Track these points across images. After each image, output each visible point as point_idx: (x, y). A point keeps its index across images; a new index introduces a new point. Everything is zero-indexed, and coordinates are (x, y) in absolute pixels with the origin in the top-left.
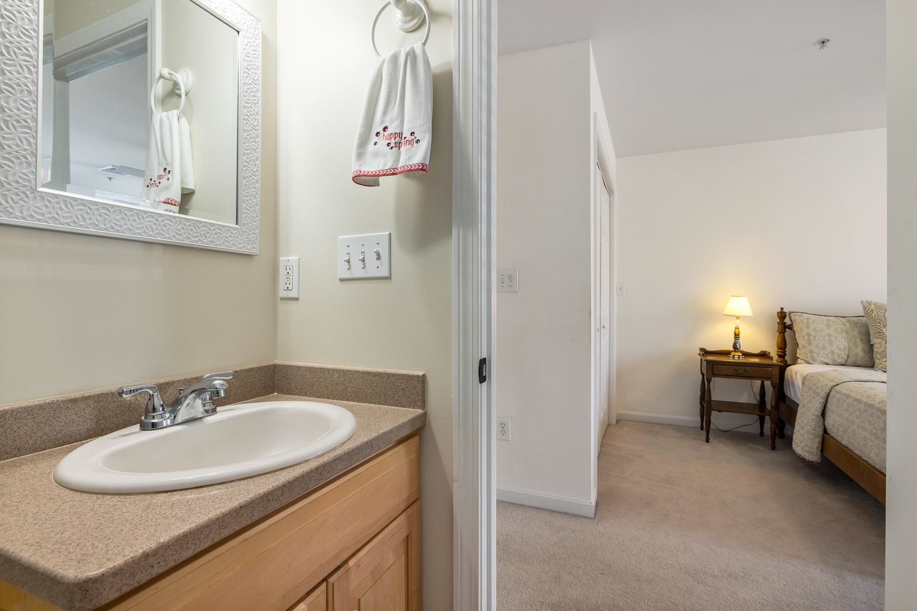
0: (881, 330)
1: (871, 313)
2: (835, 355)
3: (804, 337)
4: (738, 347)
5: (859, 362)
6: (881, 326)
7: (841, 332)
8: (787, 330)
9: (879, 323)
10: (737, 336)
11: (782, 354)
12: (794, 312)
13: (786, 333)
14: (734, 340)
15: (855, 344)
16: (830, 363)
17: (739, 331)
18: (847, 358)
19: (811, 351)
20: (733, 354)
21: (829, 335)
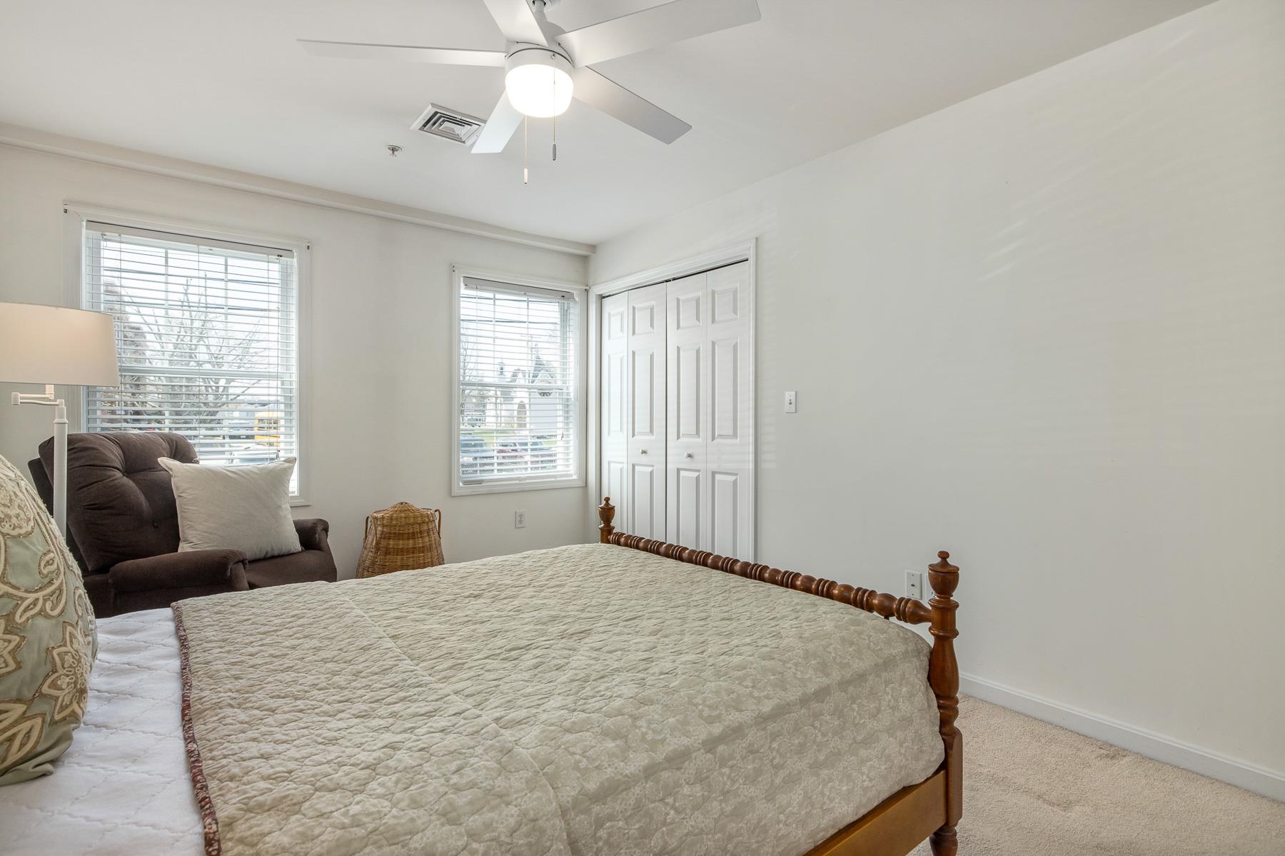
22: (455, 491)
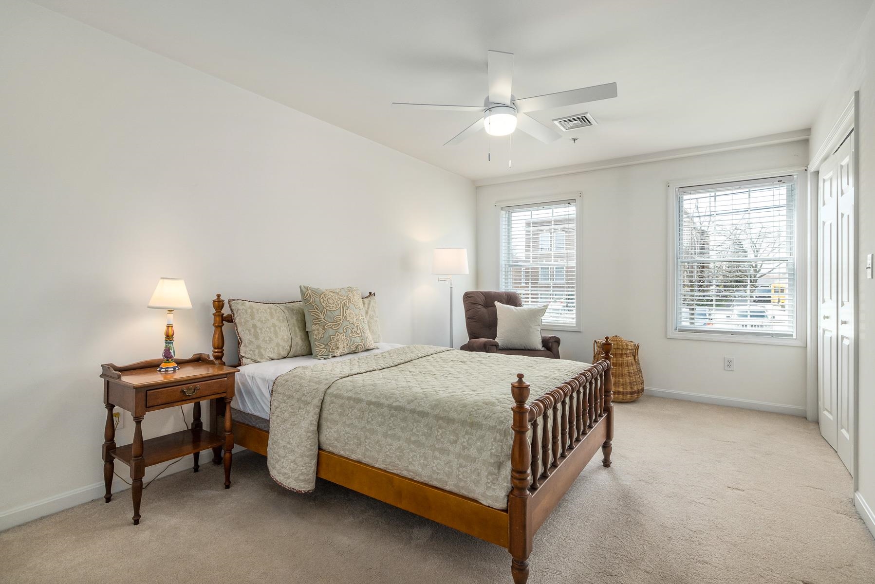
0: (319, 316)
1: (309, 298)
2: (280, 348)
3: (249, 331)
4: (172, 354)
5: (299, 353)
6: (319, 312)
7: (283, 321)
8: (224, 322)
9: (317, 308)
10: (169, 338)
11: (220, 354)
12: (234, 300)
13: (223, 327)
14: (165, 344)
15: (296, 334)
16: (275, 357)
17: (172, 330)
18: (289, 349)
19: (259, 347)
20: (163, 365)
21: (274, 326)
22: (670, 335)
